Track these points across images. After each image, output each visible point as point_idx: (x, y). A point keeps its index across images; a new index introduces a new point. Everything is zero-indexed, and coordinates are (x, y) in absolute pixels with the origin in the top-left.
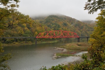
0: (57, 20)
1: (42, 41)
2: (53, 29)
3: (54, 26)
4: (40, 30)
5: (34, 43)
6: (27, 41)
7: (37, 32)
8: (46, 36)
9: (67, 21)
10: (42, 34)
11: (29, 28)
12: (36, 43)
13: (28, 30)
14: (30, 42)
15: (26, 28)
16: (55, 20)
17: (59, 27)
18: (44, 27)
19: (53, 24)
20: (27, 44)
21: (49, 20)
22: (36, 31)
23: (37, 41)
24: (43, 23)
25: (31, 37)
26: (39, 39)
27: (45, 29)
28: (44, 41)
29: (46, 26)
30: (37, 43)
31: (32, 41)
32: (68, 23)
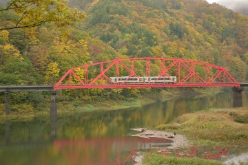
0: (139, 11)
1: (77, 100)
2: (125, 50)
3: (128, 37)
4: (68, 57)
5: (46, 113)
6: (14, 101)
7: (55, 64)
8: (94, 82)
9: (187, 18)
10: (81, 71)
11: (21, 47)
12: (54, 109)
13: (17, 54)
14: (25, 106)
15: (8, 47)
16: (135, 13)
17: (150, 41)
18: (89, 45)
19: (123, 31)
20: (13, 116)
21: (108, 11)
22: (54, 60)
23: (57, 101)
24: (83, 24)
25: (30, 83)
26: (65, 92)
27: (89, 51)
28: (87, 102)
29: (97, 40)
30: (59, 111)
31: (36, 104)
32: (189, 26)
